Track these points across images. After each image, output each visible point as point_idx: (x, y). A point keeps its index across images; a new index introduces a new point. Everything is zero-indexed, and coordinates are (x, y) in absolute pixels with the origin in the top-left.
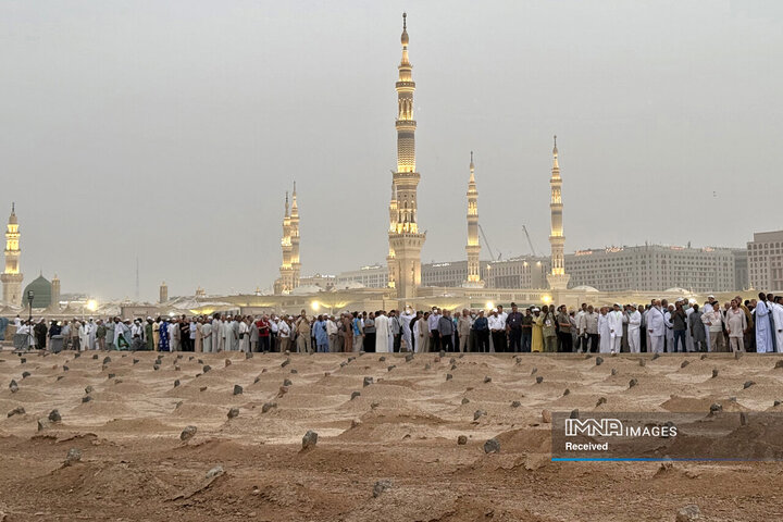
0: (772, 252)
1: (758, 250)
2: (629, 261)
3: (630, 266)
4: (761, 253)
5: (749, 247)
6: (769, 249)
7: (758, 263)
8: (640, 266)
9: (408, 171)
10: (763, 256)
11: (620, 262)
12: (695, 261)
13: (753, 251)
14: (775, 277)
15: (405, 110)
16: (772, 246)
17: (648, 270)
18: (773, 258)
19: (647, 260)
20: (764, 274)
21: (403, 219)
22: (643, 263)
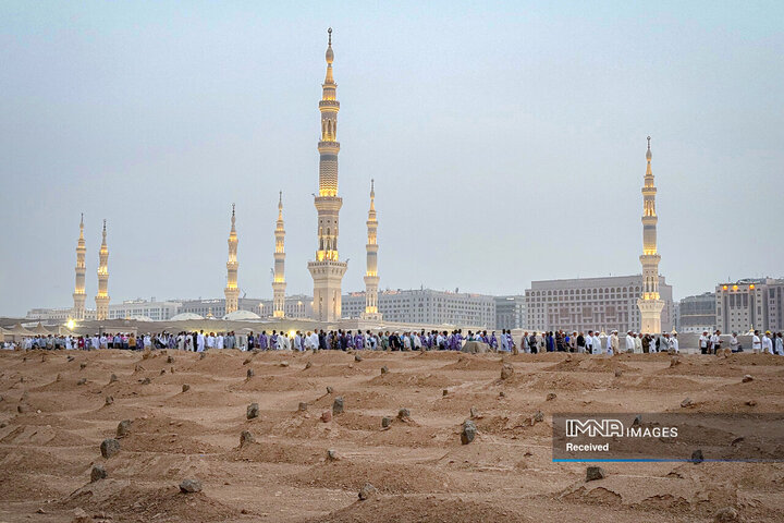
0: (550, 299)
1: (536, 297)
2: (406, 304)
3: (406, 308)
4: (539, 300)
5: (527, 294)
6: (547, 296)
7: (536, 309)
8: (417, 308)
9: (332, 195)
10: (541, 303)
11: (397, 304)
12: (465, 305)
13: (531, 297)
14: (551, 322)
15: (329, 131)
16: (550, 293)
17: (425, 313)
18: (550, 305)
19: (425, 303)
20: (541, 319)
21: (325, 246)
22: (421, 305)
